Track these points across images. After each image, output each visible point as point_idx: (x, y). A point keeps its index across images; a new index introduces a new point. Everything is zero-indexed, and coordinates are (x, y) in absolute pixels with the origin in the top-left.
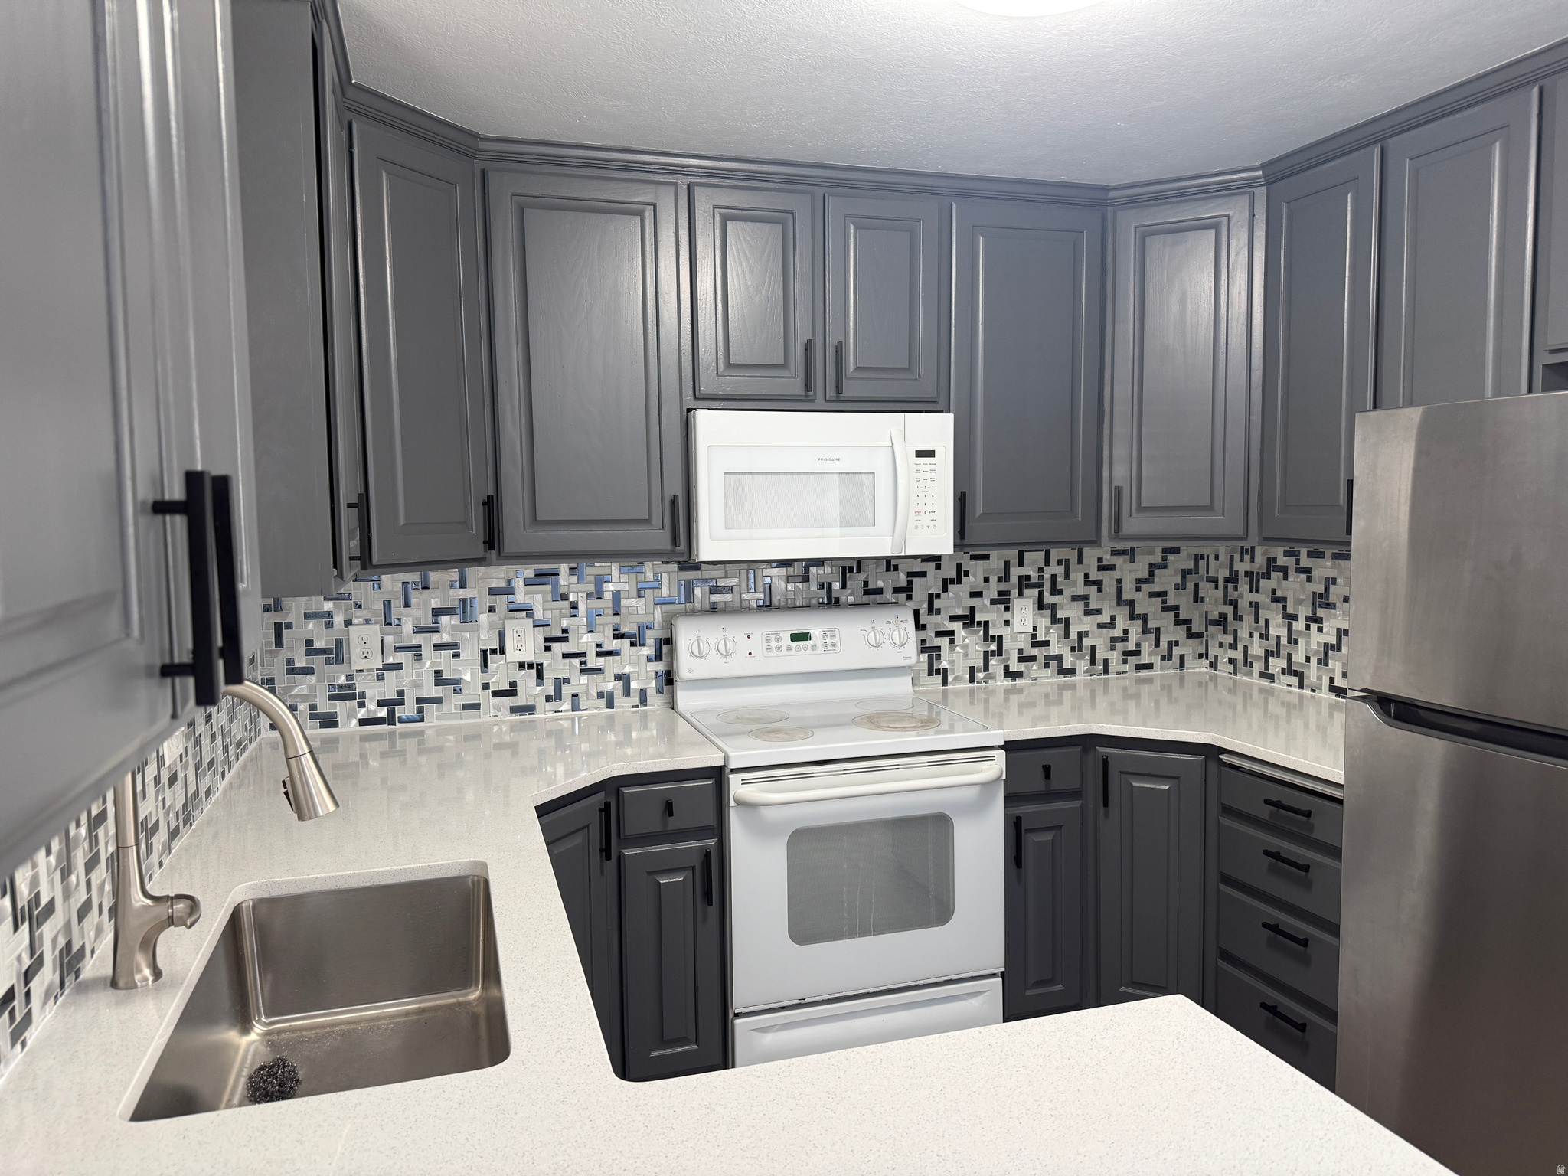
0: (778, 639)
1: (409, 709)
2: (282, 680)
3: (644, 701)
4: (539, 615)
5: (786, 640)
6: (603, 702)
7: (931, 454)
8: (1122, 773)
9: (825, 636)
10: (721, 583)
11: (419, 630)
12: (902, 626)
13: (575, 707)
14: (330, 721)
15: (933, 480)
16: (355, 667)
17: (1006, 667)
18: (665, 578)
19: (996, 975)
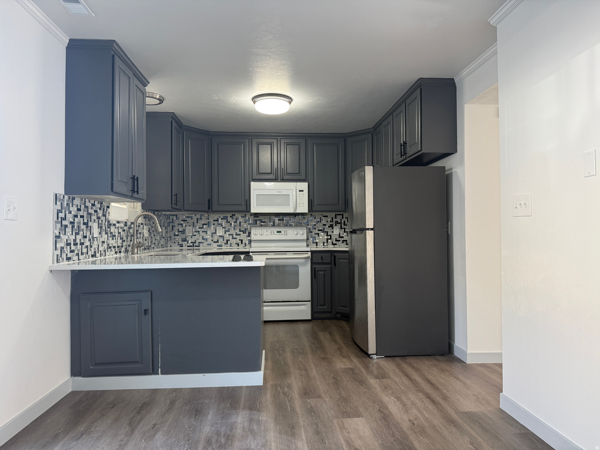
0: (274, 232)
1: (197, 244)
2: (173, 237)
3: (245, 246)
4: (223, 226)
5: (276, 232)
6: (237, 245)
7: (303, 191)
8: (338, 259)
9: (285, 232)
10: (263, 220)
11: (199, 228)
12: (303, 230)
13: (230, 246)
14: (181, 246)
15: (303, 196)
16: (187, 235)
17: (332, 242)
18: (251, 219)
19: (309, 301)
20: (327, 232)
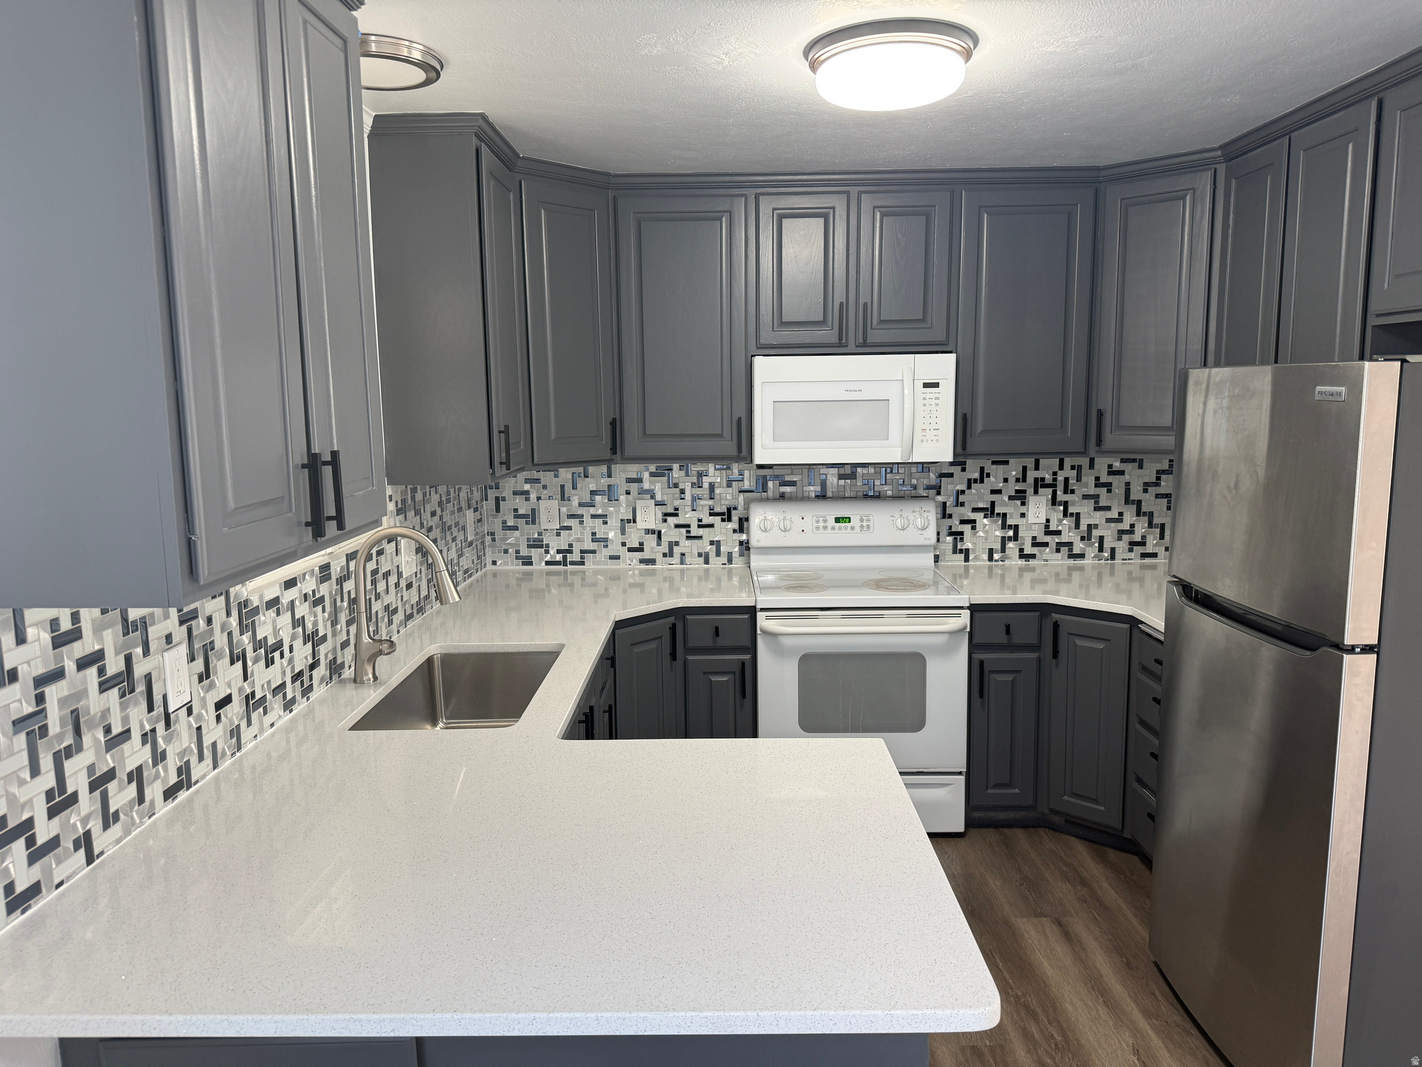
0: (825, 521)
1: (576, 556)
2: (499, 534)
3: (730, 561)
4: (659, 497)
5: (831, 522)
6: (702, 560)
7: (936, 385)
8: (1069, 634)
9: (862, 520)
10: (787, 478)
11: (581, 505)
12: (925, 515)
13: (682, 563)
14: (528, 561)
15: (937, 405)
16: (542, 528)
17: (1021, 550)
18: (746, 473)
19: (960, 773)
20: (1005, 515)
